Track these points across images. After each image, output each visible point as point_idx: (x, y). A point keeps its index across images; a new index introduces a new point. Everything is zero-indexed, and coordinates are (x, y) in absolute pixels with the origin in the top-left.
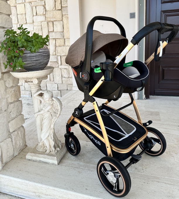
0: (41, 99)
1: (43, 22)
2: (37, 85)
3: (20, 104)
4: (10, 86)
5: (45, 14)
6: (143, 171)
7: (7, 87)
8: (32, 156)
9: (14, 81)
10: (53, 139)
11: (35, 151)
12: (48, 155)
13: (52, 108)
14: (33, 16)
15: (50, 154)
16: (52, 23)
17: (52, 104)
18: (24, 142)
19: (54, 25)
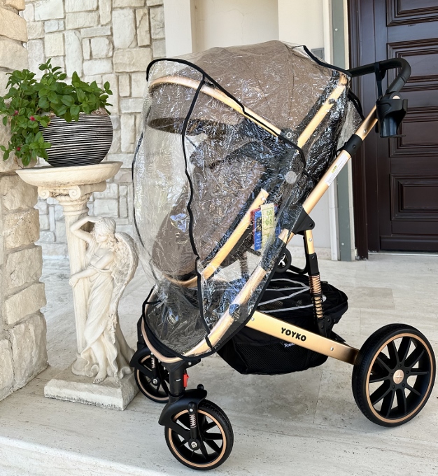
0: (88, 240)
1: (107, 75)
2: (80, 203)
3: (37, 256)
4: (14, 208)
5: (112, 57)
6: (342, 424)
7: (7, 210)
8: (59, 387)
9: (23, 195)
10: (114, 341)
11: (68, 375)
12: (102, 385)
13: (113, 261)
14: (83, 62)
15: (105, 382)
16: (128, 76)
17: (113, 250)
18: (42, 355)
19: (133, 83)
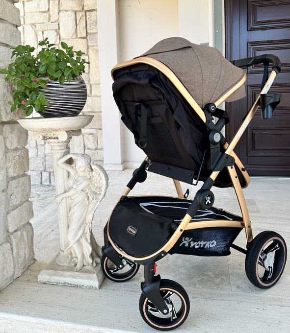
2: (65, 144)
3: (28, 182)
4: (13, 148)
5: (59, 44)
7: (8, 149)
8: (50, 275)
10: (90, 241)
11: (54, 266)
12: (81, 272)
14: (37, 47)
15: (83, 270)
17: (89, 177)
18: (31, 252)
